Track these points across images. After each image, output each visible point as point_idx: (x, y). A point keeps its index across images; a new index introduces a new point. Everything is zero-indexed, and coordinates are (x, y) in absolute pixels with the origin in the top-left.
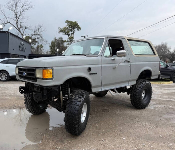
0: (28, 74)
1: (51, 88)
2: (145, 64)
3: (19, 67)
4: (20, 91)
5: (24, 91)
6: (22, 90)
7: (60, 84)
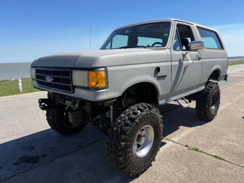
0: (55, 80)
1: (103, 104)
2: (215, 61)
3: (36, 67)
4: (41, 105)
5: (46, 105)
6: (44, 104)
7: (118, 96)
